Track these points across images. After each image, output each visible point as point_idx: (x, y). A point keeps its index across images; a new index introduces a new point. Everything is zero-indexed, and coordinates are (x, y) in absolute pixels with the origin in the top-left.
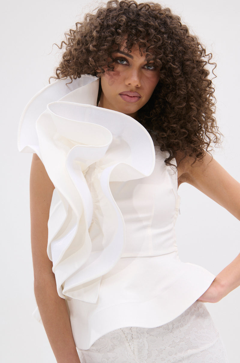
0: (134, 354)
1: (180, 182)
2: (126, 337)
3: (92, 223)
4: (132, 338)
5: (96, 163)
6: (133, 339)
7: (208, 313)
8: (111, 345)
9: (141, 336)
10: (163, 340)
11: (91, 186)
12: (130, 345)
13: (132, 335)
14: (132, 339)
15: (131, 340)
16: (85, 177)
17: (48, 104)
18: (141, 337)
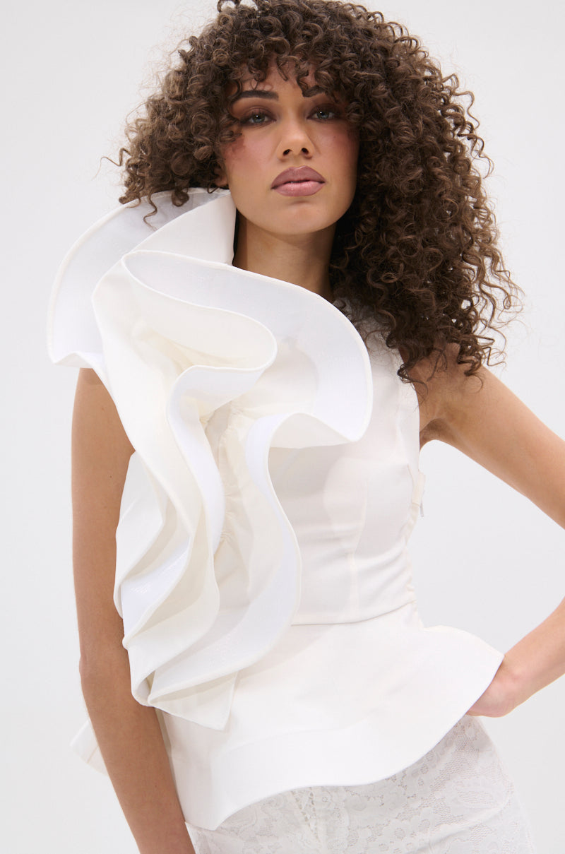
0: (317, 837)
1: (423, 440)
2: (297, 800)
3: (221, 543)
4: (312, 802)
5: (231, 402)
6: (313, 804)
7: (487, 737)
8: (265, 819)
9: (332, 796)
10: (383, 804)
11: (220, 456)
12: (309, 818)
13: (312, 795)
14: (311, 804)
15: (310, 806)
16: (206, 432)
17: (123, 258)
18: (331, 800)
